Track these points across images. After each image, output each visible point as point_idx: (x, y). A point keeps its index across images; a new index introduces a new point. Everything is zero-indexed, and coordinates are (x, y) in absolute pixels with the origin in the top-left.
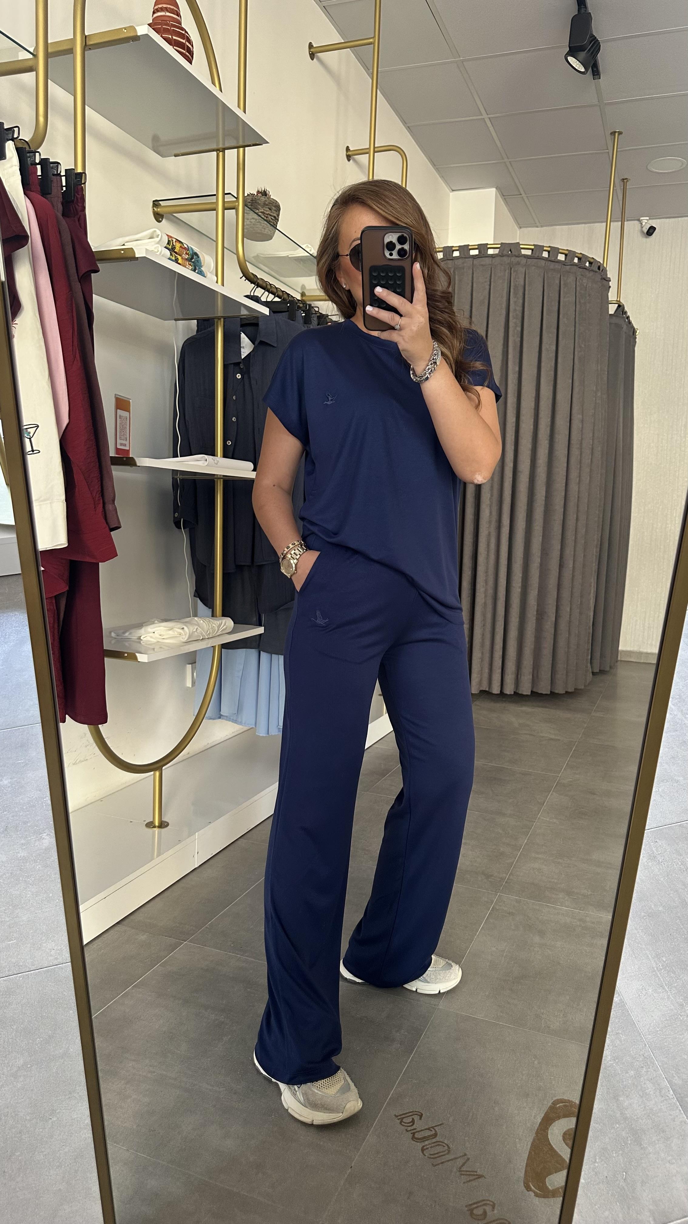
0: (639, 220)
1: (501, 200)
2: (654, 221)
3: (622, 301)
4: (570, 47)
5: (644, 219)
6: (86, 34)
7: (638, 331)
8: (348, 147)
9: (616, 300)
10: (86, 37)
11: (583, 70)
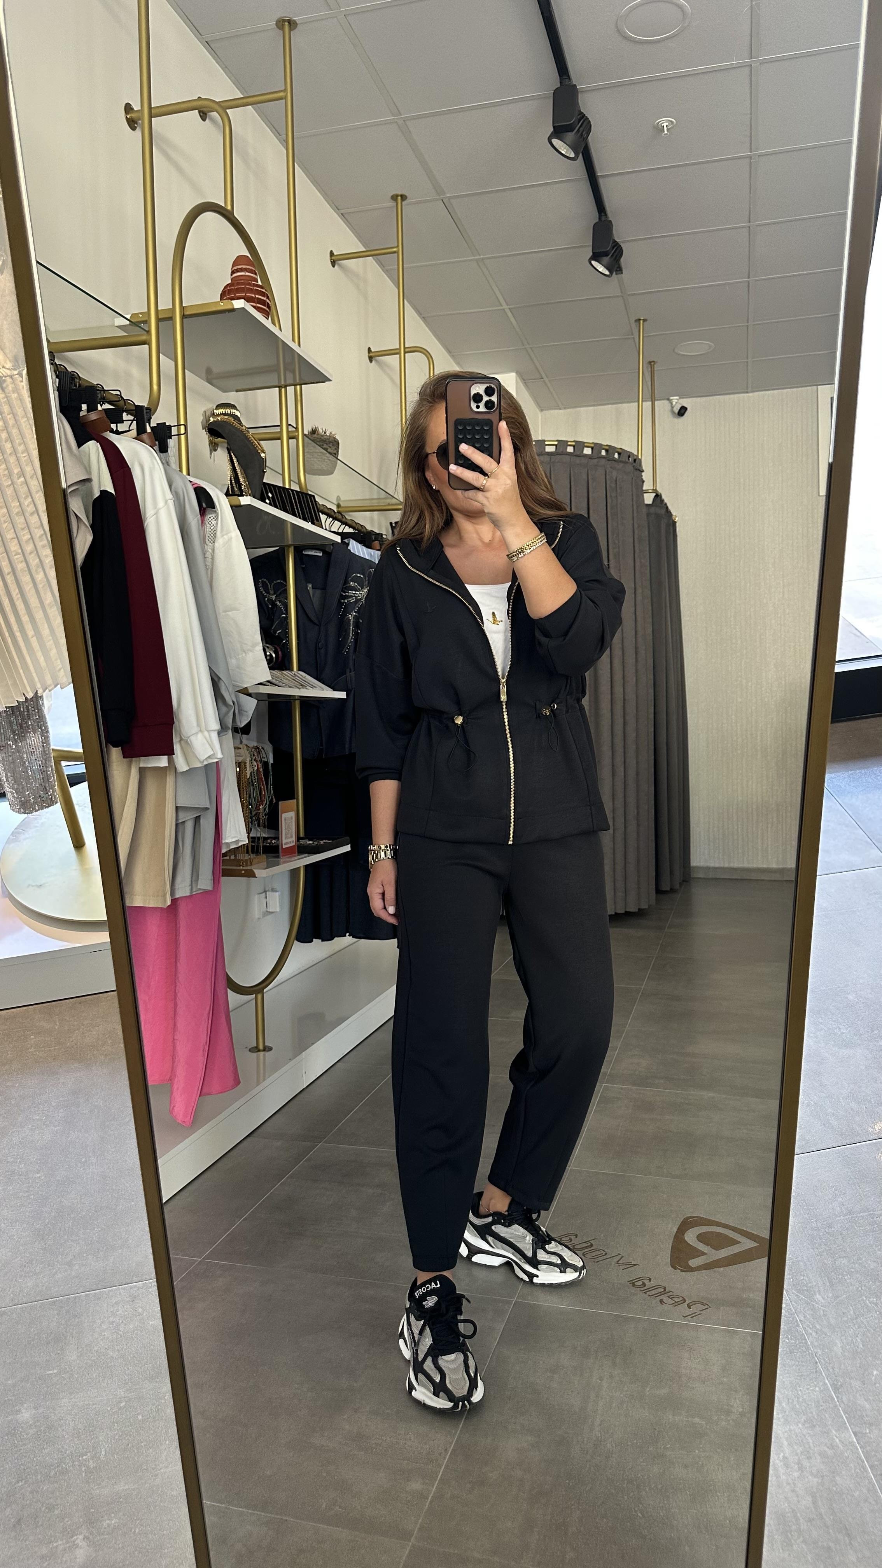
0: (668, 399)
1: (521, 384)
2: (685, 400)
3: (659, 490)
4: (593, 253)
5: (675, 399)
6: (184, 305)
7: (677, 519)
8: (369, 349)
9: (652, 488)
10: (183, 307)
11: (607, 273)
